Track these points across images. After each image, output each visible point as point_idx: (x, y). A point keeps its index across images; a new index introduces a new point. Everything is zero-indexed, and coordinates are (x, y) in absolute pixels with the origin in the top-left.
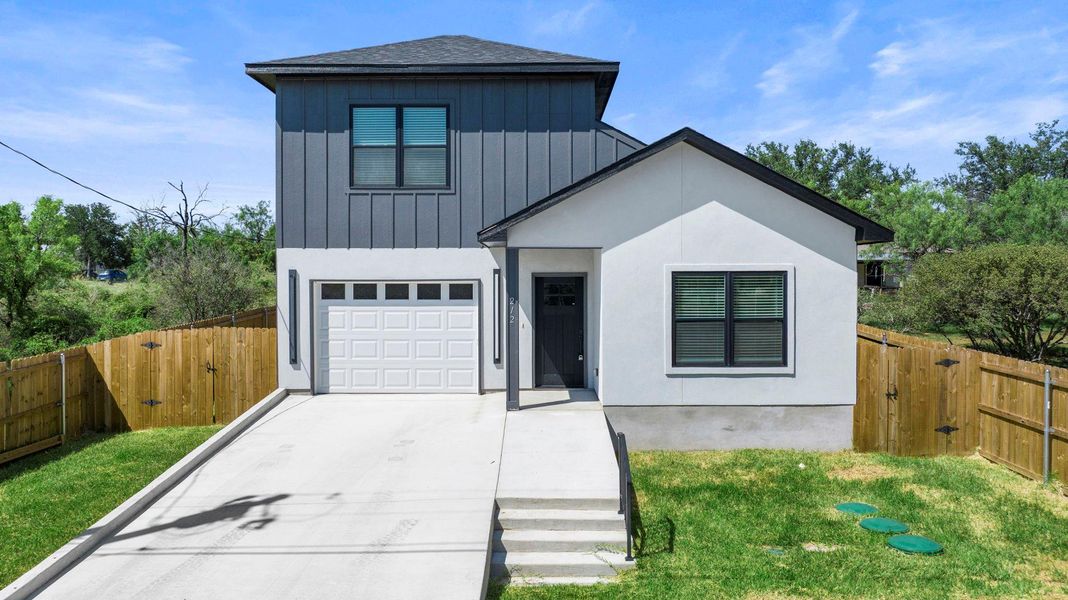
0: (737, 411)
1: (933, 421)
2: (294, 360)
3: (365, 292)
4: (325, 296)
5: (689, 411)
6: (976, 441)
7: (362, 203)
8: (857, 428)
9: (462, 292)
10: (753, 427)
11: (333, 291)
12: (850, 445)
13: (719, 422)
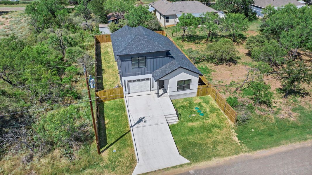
0: (185, 94)
1: (205, 92)
2: (126, 91)
3: (134, 81)
4: (129, 82)
5: (179, 95)
6: (210, 94)
7: (134, 70)
8: (197, 94)
9: (147, 79)
10: (186, 96)
11: (130, 81)
12: (196, 96)
13: (182, 96)
